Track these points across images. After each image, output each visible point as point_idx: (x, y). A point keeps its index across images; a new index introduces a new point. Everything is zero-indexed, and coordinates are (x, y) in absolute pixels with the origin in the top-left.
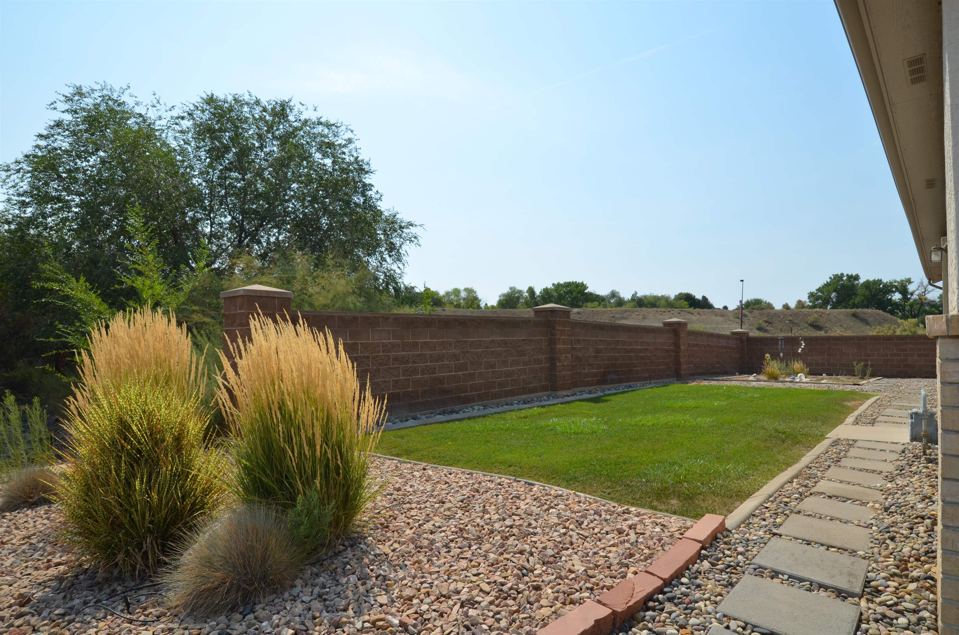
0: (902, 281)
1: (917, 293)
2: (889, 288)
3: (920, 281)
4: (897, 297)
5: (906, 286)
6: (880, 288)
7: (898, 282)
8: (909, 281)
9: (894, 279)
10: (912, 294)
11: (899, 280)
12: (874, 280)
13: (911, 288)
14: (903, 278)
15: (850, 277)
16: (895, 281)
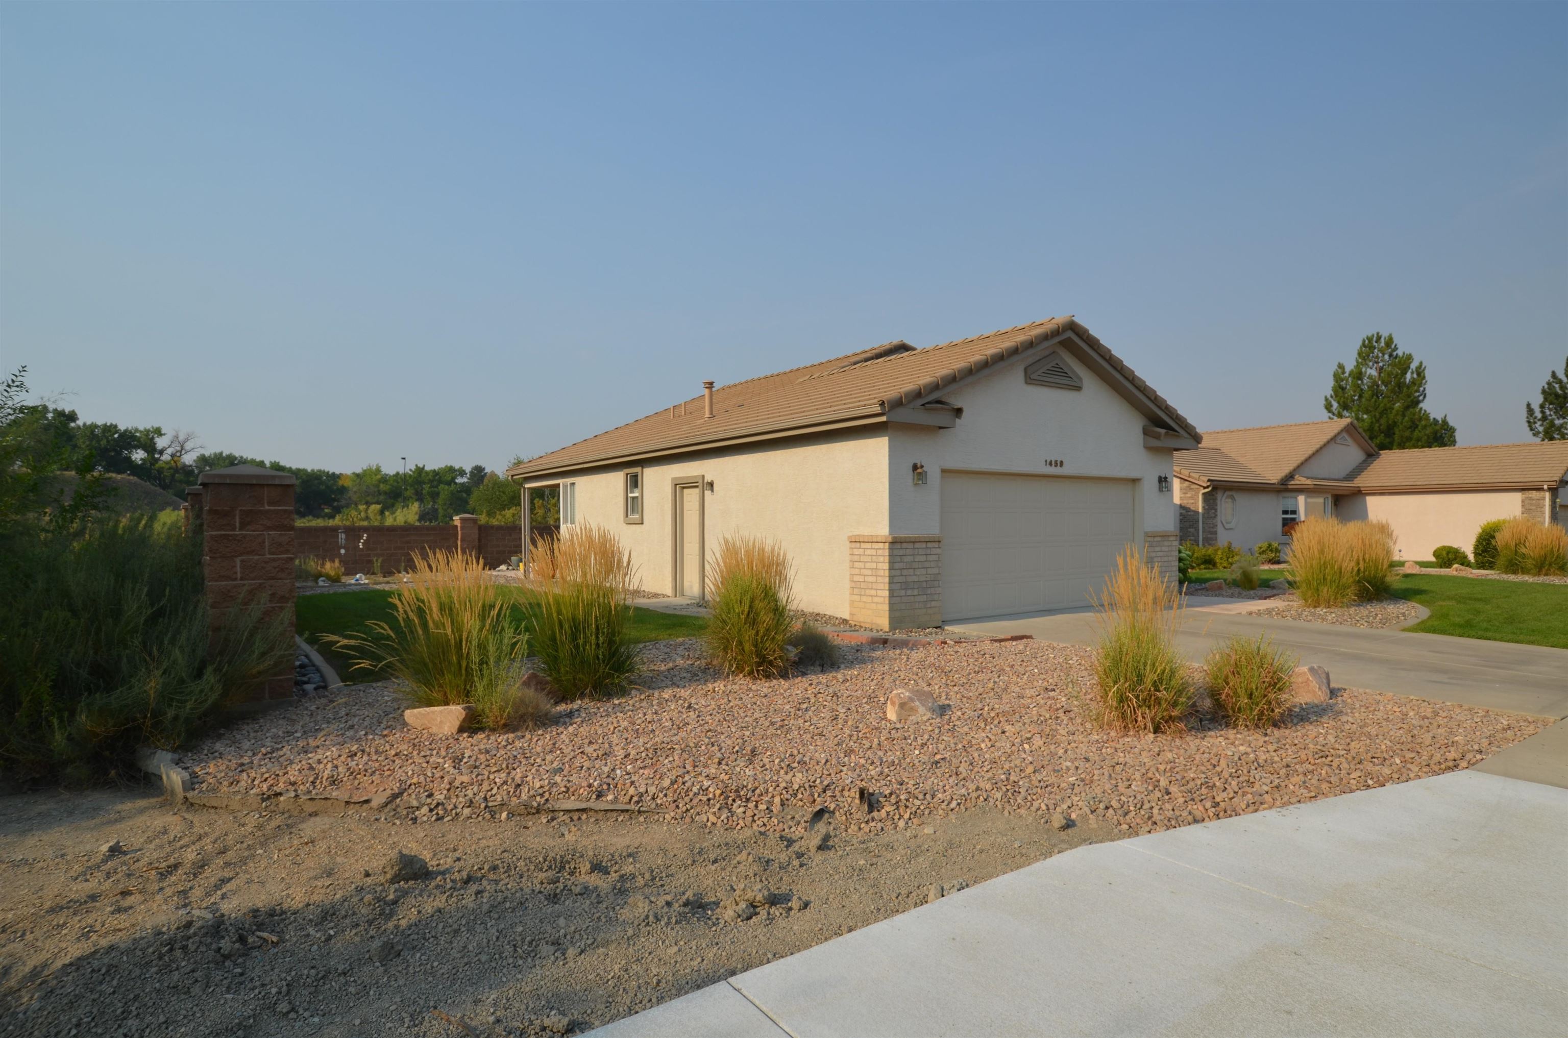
0: (148, 431)
1: (169, 451)
2: (129, 439)
3: (174, 433)
4: (138, 456)
5: (153, 438)
6: (115, 439)
7: (141, 432)
8: (158, 432)
9: (135, 425)
10: (161, 452)
11: (141, 428)
12: (105, 425)
13: (160, 443)
14: (149, 427)
15: (60, 414)
16: (137, 430)
